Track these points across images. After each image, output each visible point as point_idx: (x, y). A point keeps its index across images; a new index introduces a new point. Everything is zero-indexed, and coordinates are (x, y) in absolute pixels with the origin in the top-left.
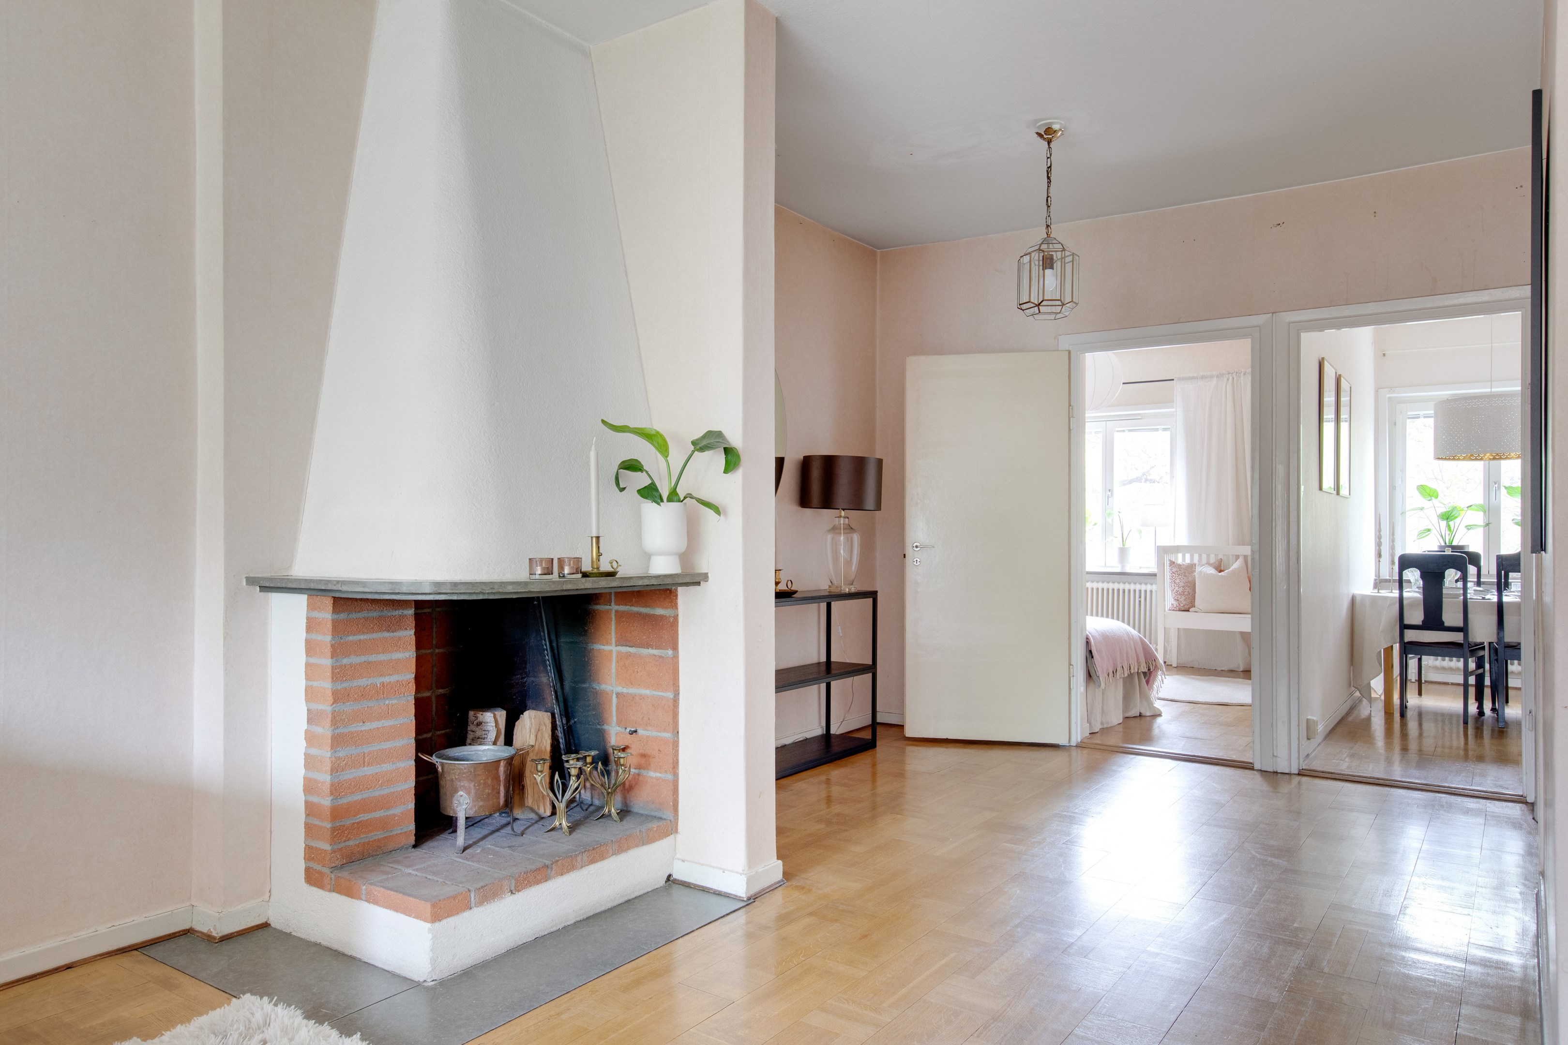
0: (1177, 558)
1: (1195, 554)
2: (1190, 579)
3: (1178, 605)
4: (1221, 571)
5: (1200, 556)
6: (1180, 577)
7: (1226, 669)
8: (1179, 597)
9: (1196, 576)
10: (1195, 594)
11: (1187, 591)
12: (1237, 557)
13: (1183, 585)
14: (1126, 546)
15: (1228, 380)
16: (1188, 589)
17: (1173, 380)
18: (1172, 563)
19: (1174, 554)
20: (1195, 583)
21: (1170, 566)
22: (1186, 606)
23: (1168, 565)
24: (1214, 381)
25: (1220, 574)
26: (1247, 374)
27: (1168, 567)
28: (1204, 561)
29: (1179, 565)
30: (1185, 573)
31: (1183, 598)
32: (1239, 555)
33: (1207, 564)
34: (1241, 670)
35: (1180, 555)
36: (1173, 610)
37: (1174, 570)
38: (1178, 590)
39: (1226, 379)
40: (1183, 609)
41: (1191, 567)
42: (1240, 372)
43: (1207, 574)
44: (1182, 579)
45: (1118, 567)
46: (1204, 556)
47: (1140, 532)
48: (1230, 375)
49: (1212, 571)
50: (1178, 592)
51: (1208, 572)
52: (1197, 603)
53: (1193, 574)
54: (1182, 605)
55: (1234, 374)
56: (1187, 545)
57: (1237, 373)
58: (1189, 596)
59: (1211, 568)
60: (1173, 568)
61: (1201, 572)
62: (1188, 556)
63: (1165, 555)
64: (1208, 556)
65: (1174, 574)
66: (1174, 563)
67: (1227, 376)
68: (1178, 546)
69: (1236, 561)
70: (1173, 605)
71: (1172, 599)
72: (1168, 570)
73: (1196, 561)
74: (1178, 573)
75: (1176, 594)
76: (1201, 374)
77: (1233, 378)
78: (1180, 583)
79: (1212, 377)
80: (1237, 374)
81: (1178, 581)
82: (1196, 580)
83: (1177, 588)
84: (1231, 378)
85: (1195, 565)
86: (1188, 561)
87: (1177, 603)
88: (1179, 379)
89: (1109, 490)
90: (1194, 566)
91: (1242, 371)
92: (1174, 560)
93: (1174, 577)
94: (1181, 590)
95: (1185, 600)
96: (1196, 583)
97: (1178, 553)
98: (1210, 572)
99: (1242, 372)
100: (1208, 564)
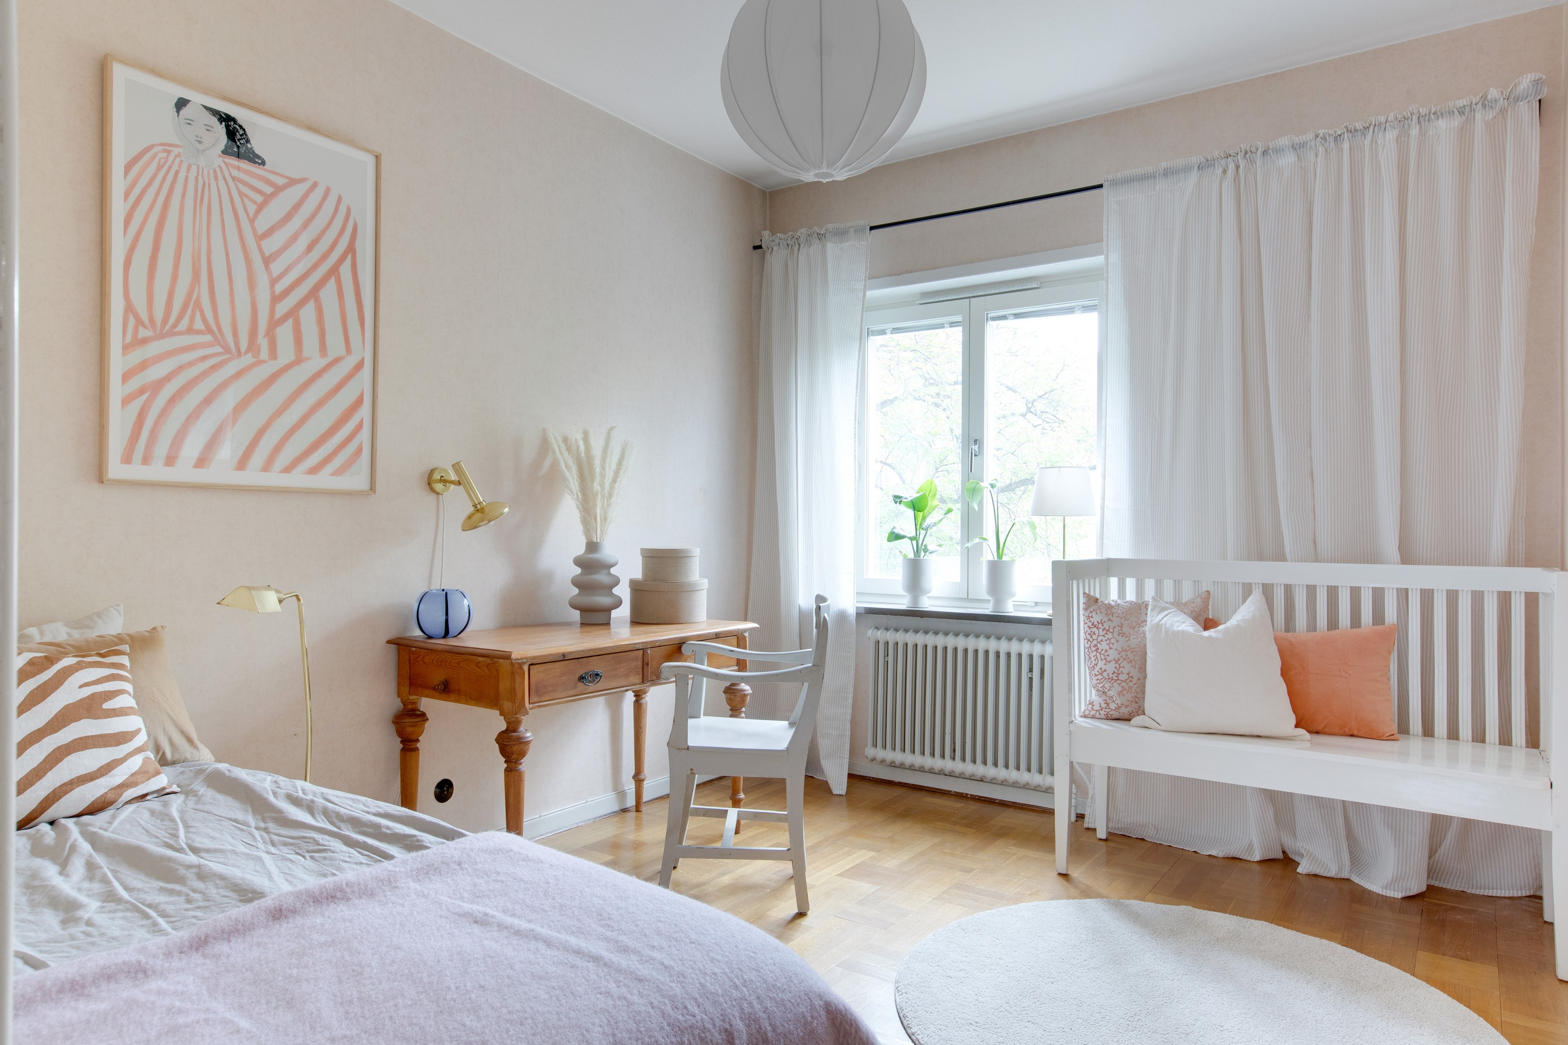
0: (1105, 589)
1: (1147, 580)
2: (1134, 642)
3: (1104, 706)
4: (1208, 624)
5: (1159, 584)
6: (1110, 636)
7: (1221, 855)
8: (1107, 685)
9: (1149, 636)
10: (1145, 677)
11: (1125, 671)
12: (1247, 590)
13: (1117, 656)
14: (1004, 558)
15: (1225, 172)
16: (1127, 668)
17: (1101, 186)
18: (1092, 602)
19: (1097, 581)
20: (1146, 653)
21: (1085, 609)
22: (1123, 710)
23: (1082, 606)
24: (1194, 177)
25: (1206, 634)
26: (1270, 151)
27: (1082, 612)
28: (1169, 593)
29: (1109, 607)
30: (1121, 626)
31: (1117, 687)
32: (1250, 584)
33: (1172, 604)
34: (1257, 857)
35: (1114, 582)
36: (1093, 717)
37: (1096, 618)
38: (1104, 668)
39: (1219, 171)
40: (1116, 714)
41: (1138, 610)
42: (1253, 149)
43: (1173, 632)
44: (1113, 641)
45: (988, 601)
46: (1168, 586)
47: (1033, 527)
48: (1230, 159)
49: (1185, 625)
50: (1105, 674)
51: (1175, 628)
52: (1149, 704)
53: (1141, 629)
54: (1113, 706)
55: (1240, 157)
56: (1127, 557)
57: (1246, 153)
58: (1130, 684)
59: (1182, 617)
60: (1094, 614)
61: (1158, 626)
62: (1131, 584)
63: (1075, 583)
64: (1177, 584)
65: (1095, 629)
66: (1096, 600)
67: (1223, 162)
68: (1108, 559)
69: (1244, 601)
70: (1091, 703)
71: (1094, 692)
72: (1082, 618)
73: (1149, 593)
74: (1106, 626)
75: (1100, 677)
76: (1164, 165)
77: (1238, 167)
78: (1110, 652)
79: (1187, 169)
80: (1247, 156)
81: (1104, 646)
82: (1148, 646)
83: (1101, 664)
84: (1232, 167)
85: (1146, 606)
86: (1131, 596)
87: (1101, 700)
88: (1115, 183)
89: (976, 441)
90: (1143, 608)
91: (1260, 144)
92: (1098, 596)
93: (1094, 637)
94: (1111, 668)
95: (1120, 694)
96: (1148, 651)
97: (1109, 576)
98: (1180, 628)
99: (1257, 149)
100: (1179, 605)
